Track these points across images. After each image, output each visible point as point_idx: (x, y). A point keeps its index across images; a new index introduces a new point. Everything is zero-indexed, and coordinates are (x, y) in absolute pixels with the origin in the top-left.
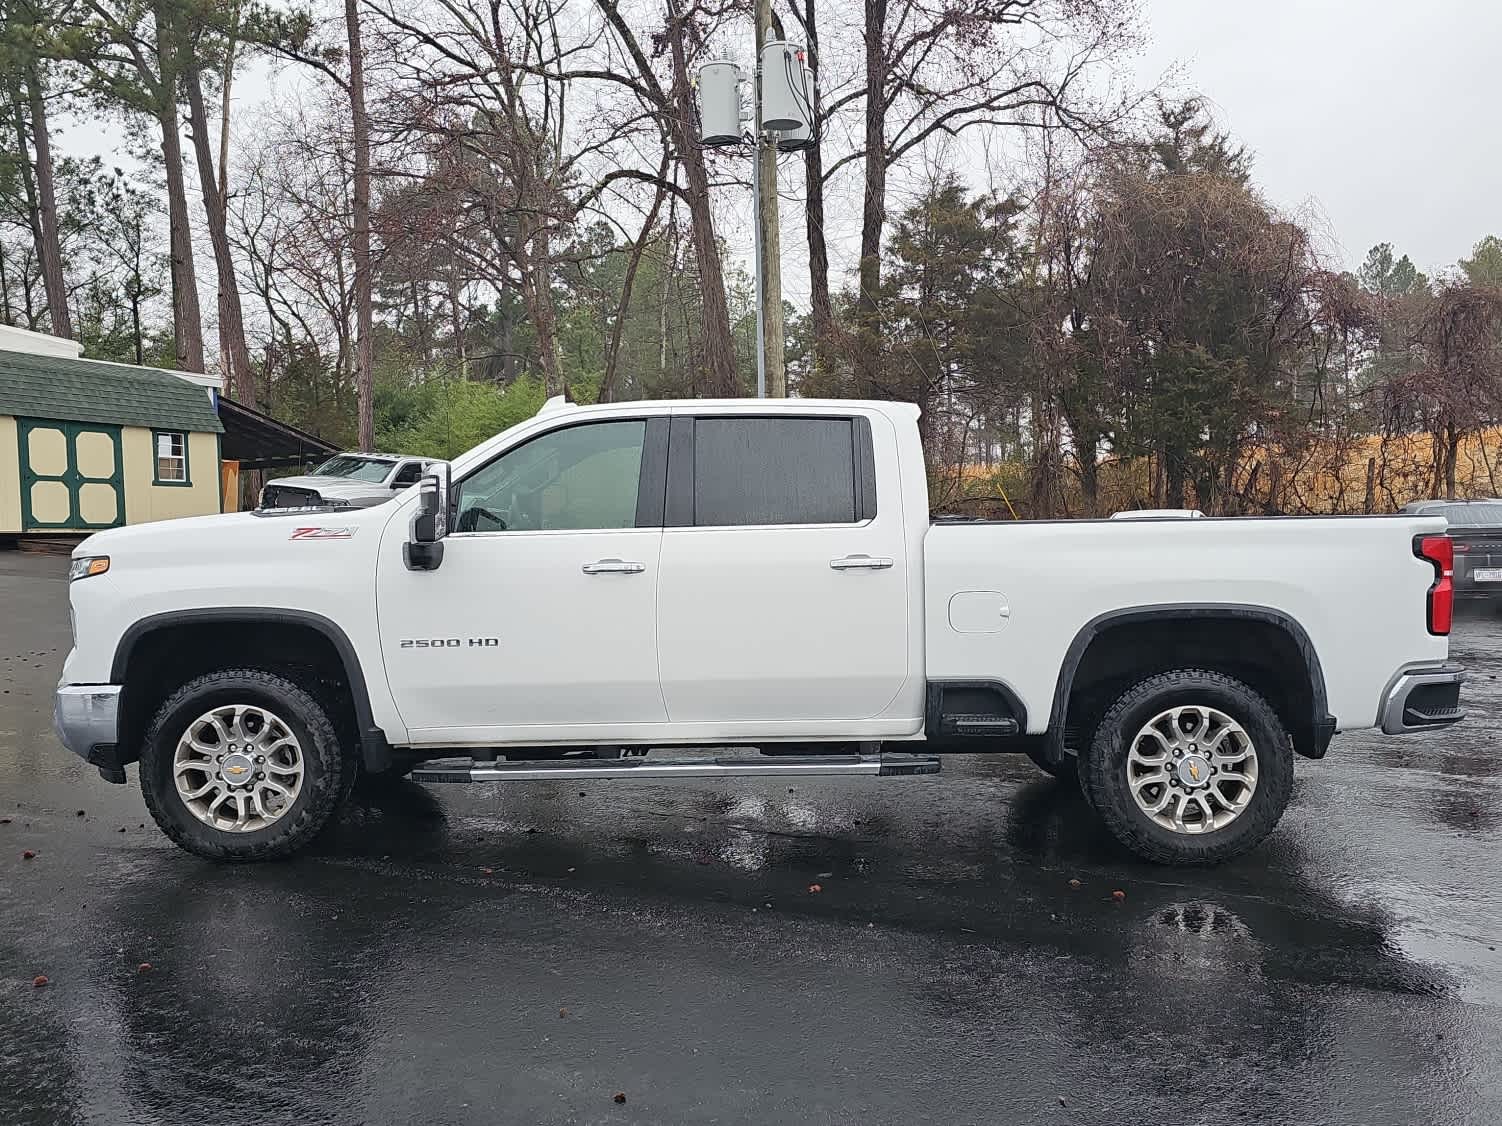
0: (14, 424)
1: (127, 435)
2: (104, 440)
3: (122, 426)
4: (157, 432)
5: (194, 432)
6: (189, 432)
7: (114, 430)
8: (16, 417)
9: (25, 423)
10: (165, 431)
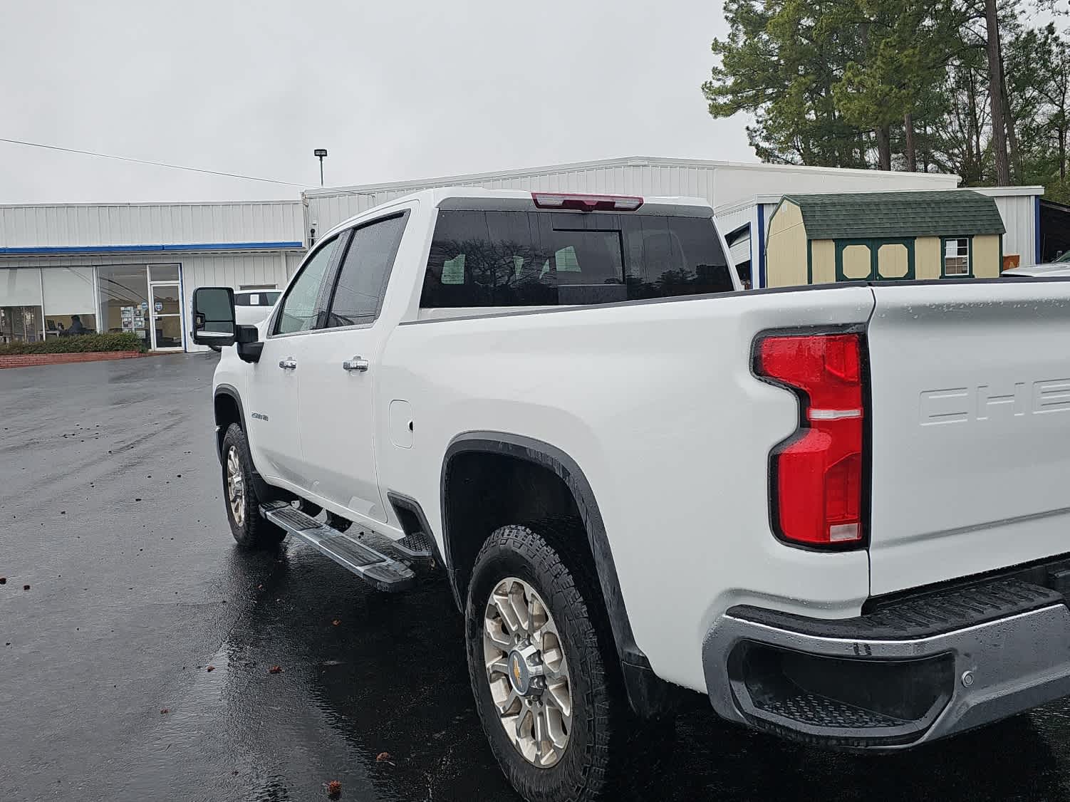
0: (833, 244)
1: (918, 244)
2: (901, 250)
3: (915, 238)
4: (944, 239)
5: (977, 235)
6: (973, 236)
7: (909, 241)
8: (834, 240)
9: (841, 243)
10: (952, 238)
